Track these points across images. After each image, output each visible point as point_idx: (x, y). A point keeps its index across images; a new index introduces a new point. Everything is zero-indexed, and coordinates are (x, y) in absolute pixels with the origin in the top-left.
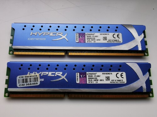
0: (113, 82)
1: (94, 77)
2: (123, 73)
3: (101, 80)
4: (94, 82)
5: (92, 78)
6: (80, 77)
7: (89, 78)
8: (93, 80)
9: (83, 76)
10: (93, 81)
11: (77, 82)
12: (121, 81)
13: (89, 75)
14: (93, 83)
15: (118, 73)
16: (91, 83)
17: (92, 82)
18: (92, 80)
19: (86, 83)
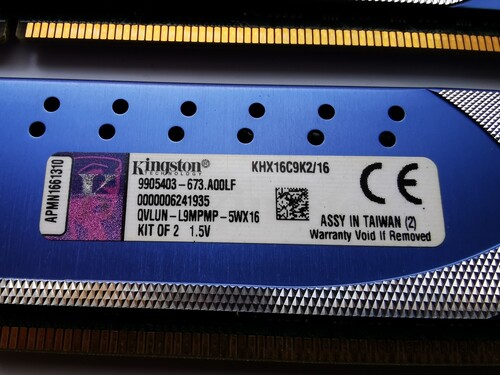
0: (337, 236)
1: (182, 191)
2: (414, 166)
3: (237, 216)
4: (185, 227)
5: (171, 201)
6: (76, 186)
7: (143, 200)
8: (172, 210)
9: (97, 182)
10: (172, 222)
11: (46, 228)
12: (402, 230)
13: (147, 175)
14: (169, 237)
15: (378, 166)
16: (155, 237)
17: (164, 230)
18: (165, 214)
19: (115, 236)
